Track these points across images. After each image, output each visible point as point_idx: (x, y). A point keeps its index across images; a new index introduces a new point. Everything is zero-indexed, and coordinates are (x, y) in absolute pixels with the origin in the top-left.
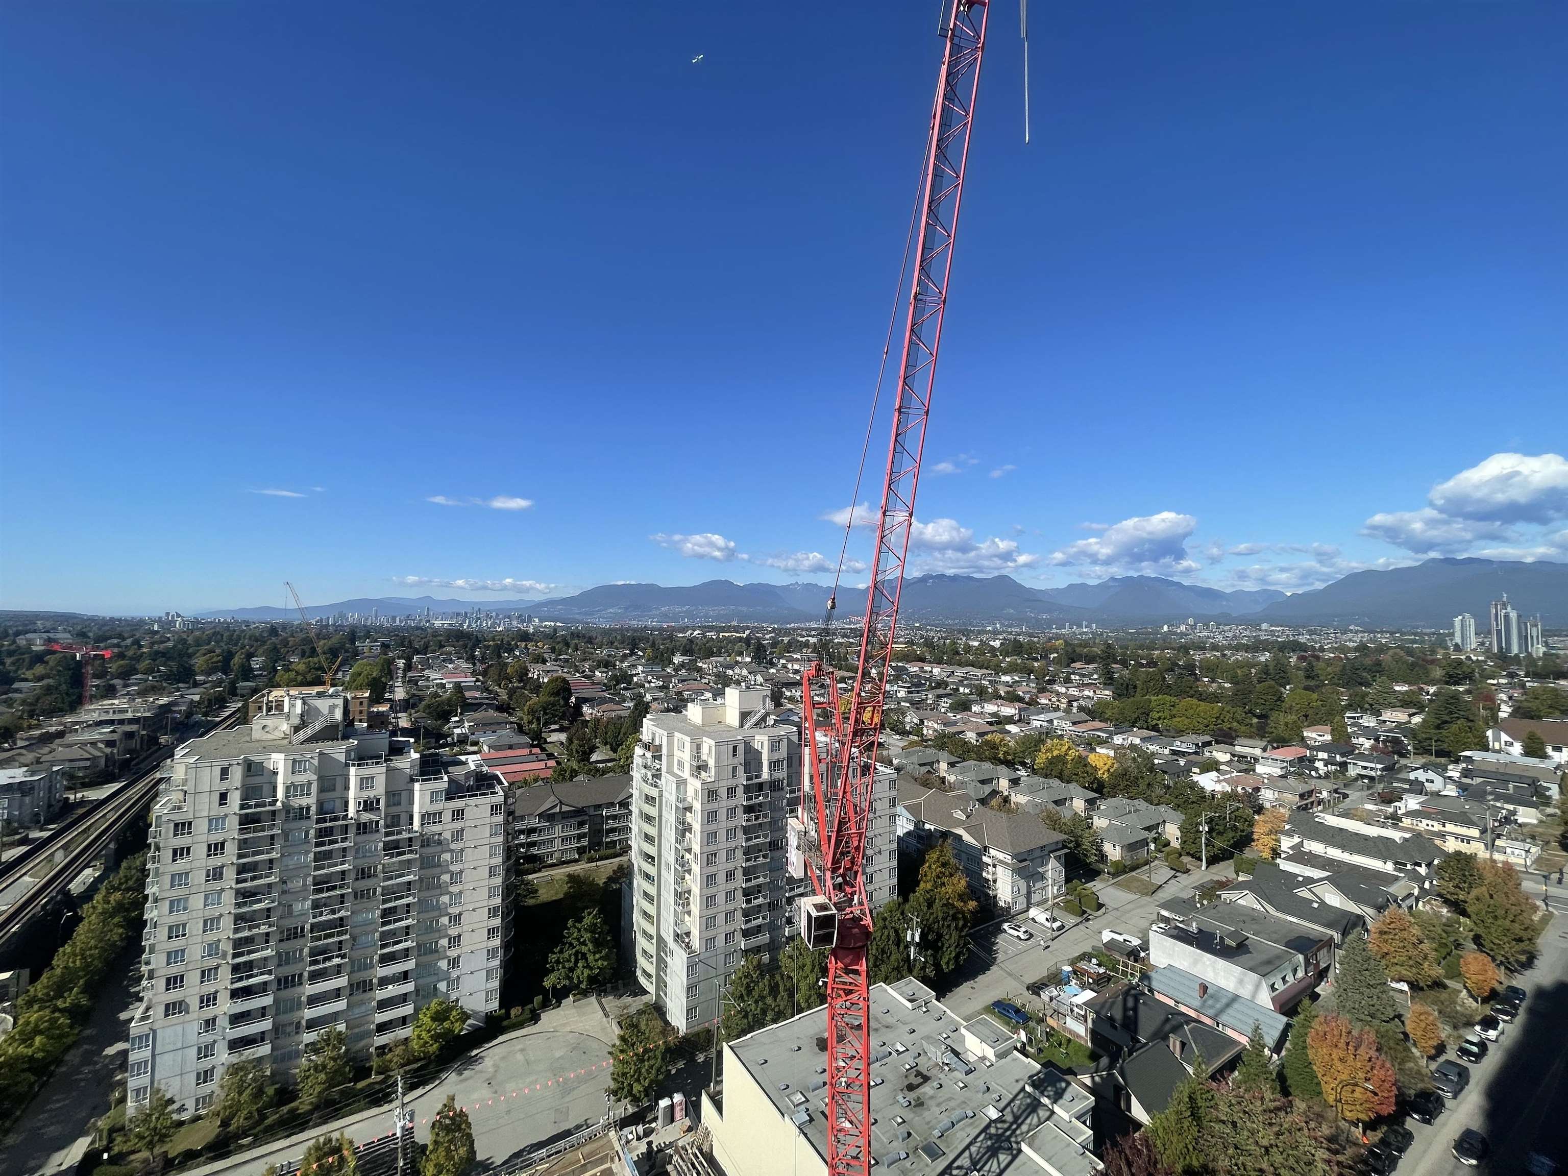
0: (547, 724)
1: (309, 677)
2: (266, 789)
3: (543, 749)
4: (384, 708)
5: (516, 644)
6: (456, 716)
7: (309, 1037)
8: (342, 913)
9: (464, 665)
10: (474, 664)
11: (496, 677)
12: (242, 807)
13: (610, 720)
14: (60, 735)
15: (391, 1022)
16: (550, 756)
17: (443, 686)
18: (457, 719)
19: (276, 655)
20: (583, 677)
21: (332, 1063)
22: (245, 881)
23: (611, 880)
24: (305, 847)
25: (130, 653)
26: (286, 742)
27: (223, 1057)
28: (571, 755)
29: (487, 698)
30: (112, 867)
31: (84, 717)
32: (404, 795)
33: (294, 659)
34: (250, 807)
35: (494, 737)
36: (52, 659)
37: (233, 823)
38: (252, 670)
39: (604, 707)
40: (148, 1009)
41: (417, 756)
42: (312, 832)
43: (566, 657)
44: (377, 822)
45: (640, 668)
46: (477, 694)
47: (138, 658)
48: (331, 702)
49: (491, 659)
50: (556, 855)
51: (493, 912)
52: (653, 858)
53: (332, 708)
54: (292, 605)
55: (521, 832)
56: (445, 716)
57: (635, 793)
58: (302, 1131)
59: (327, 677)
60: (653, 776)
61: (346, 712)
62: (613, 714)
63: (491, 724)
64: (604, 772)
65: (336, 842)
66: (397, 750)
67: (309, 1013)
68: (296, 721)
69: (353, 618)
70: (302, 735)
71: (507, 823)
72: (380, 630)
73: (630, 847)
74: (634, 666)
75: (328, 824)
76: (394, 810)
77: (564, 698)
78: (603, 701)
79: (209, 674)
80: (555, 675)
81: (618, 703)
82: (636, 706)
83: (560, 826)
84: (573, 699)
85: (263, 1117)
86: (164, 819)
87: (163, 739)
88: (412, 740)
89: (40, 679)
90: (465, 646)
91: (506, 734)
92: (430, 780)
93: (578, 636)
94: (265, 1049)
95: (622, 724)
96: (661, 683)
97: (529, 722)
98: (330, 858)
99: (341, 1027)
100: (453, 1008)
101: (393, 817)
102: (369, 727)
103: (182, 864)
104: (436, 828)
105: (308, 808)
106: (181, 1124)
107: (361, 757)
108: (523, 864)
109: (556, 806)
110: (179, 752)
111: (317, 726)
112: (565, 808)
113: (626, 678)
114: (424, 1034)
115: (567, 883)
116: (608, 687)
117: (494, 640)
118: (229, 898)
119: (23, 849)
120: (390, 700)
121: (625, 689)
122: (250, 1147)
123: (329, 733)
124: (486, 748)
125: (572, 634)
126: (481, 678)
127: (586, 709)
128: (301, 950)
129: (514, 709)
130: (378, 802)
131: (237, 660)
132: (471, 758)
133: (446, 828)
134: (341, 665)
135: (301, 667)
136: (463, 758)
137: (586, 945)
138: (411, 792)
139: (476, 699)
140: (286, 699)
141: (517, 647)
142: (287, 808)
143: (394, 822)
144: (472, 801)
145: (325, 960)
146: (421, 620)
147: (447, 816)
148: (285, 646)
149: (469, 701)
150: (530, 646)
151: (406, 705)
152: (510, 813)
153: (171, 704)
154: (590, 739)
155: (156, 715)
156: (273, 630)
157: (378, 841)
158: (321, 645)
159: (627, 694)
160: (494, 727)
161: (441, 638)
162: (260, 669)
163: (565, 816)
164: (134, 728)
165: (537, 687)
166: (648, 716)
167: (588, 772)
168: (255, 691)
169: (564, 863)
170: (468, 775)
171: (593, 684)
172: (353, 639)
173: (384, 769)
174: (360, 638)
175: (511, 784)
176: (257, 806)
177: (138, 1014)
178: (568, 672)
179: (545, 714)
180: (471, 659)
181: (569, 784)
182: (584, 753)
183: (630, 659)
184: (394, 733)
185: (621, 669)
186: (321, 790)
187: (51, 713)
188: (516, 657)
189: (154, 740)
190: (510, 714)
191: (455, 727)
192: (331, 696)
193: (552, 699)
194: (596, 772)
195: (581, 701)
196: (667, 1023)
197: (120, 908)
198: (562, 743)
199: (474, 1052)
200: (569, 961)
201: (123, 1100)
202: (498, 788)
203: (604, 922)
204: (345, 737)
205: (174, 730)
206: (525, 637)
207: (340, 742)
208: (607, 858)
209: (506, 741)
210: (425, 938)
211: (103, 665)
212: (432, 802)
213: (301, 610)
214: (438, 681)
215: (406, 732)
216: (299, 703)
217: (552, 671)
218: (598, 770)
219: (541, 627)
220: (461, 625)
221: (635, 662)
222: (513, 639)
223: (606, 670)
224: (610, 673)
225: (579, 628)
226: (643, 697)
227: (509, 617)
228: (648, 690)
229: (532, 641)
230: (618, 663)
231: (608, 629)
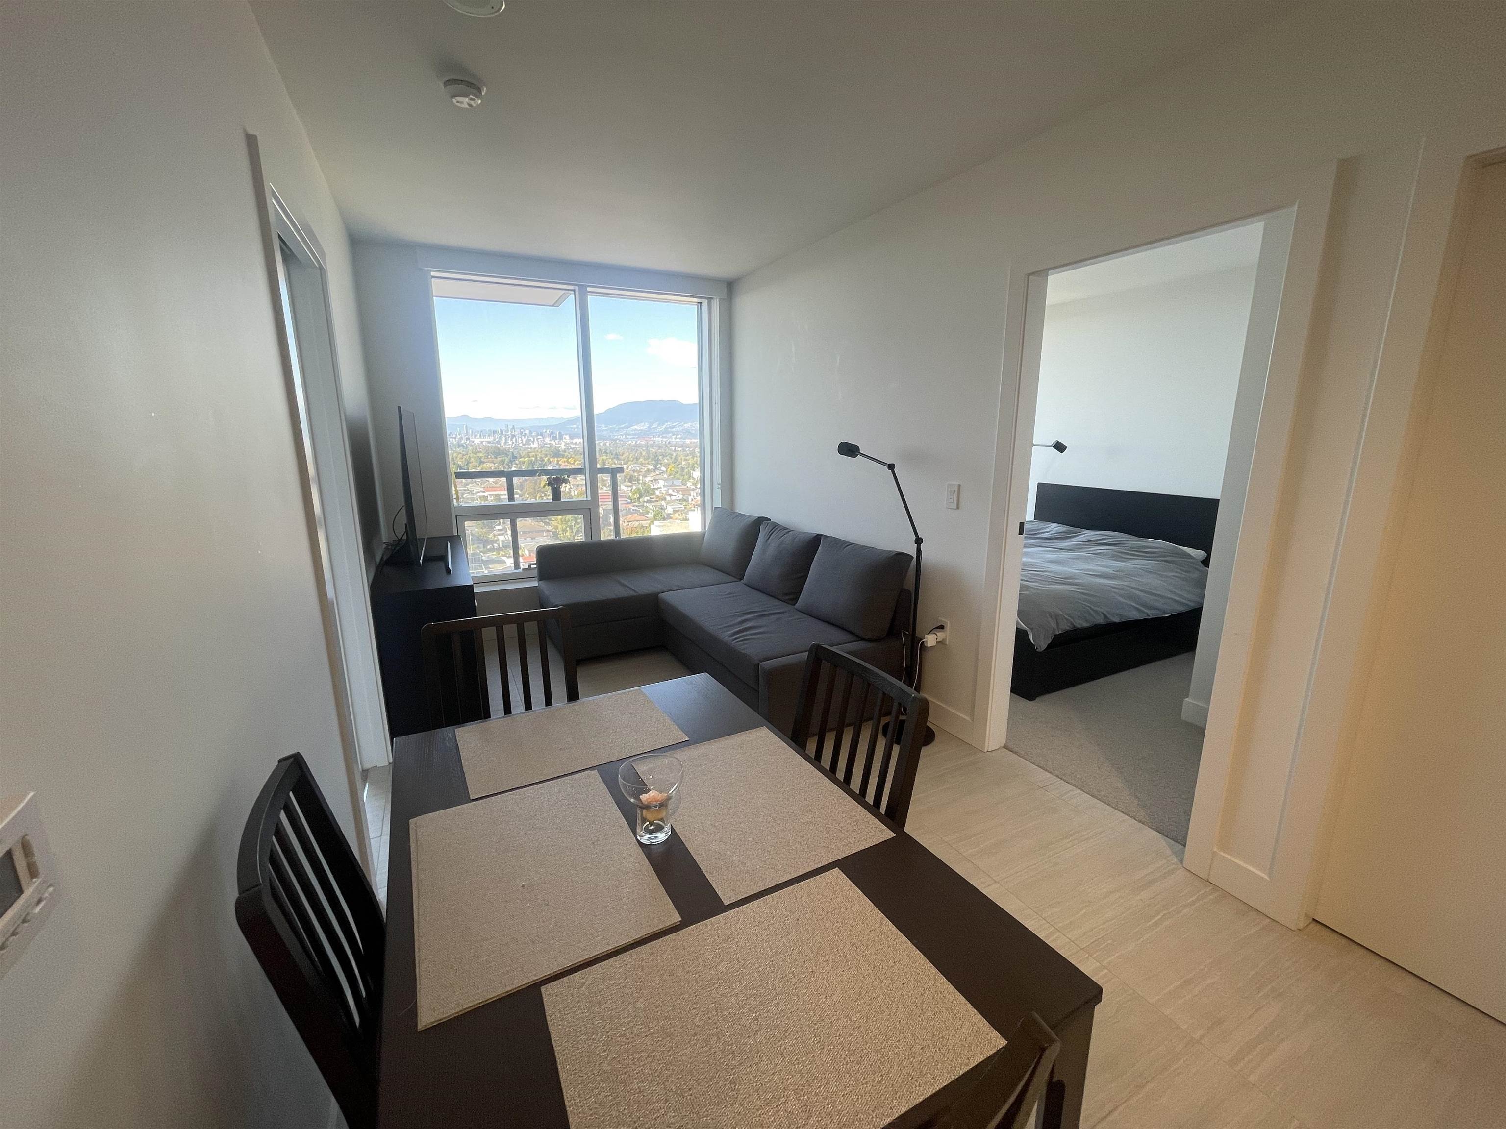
5: (549, 459)
18: (500, 527)
45: (661, 483)
62: (637, 523)
74: (657, 480)
81: (641, 514)
93: (605, 452)
96: (681, 497)
113: (649, 491)
121: (648, 501)
124: (526, 553)
141: (551, 463)
146: (461, 438)
150: (561, 460)
159: (650, 506)
160: (532, 534)
161: (481, 455)
179: (577, 522)
183: (653, 474)
185: (644, 484)
190: (547, 524)
191: (499, 535)
206: (557, 453)
214: (481, 494)
219: (572, 443)
220: (498, 442)
221: (657, 477)
222: (546, 455)
223: (630, 484)
224: (634, 487)
225: (608, 445)
226: (664, 510)
227: (541, 435)
228: (668, 503)
229: (563, 456)
230: (641, 478)
231: (634, 446)
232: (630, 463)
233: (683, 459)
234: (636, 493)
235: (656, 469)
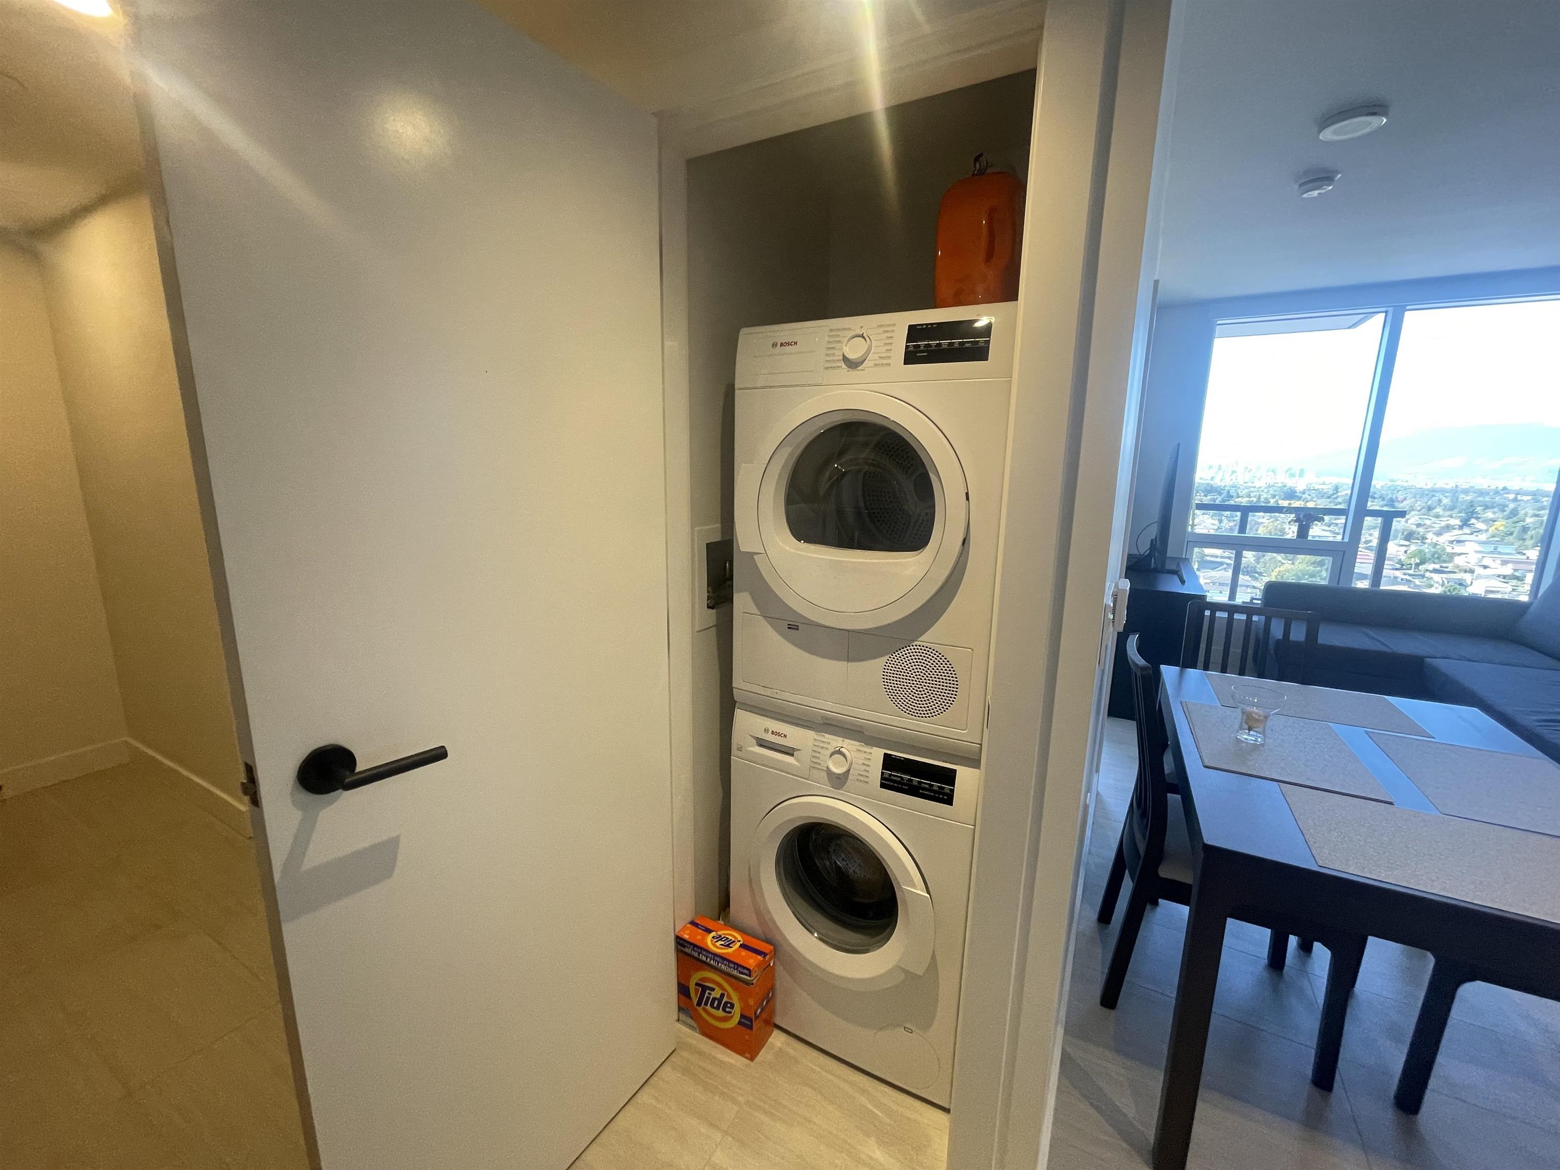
232: (1413, 513)
233: (1529, 515)
234: (1414, 556)
235: (1465, 523)
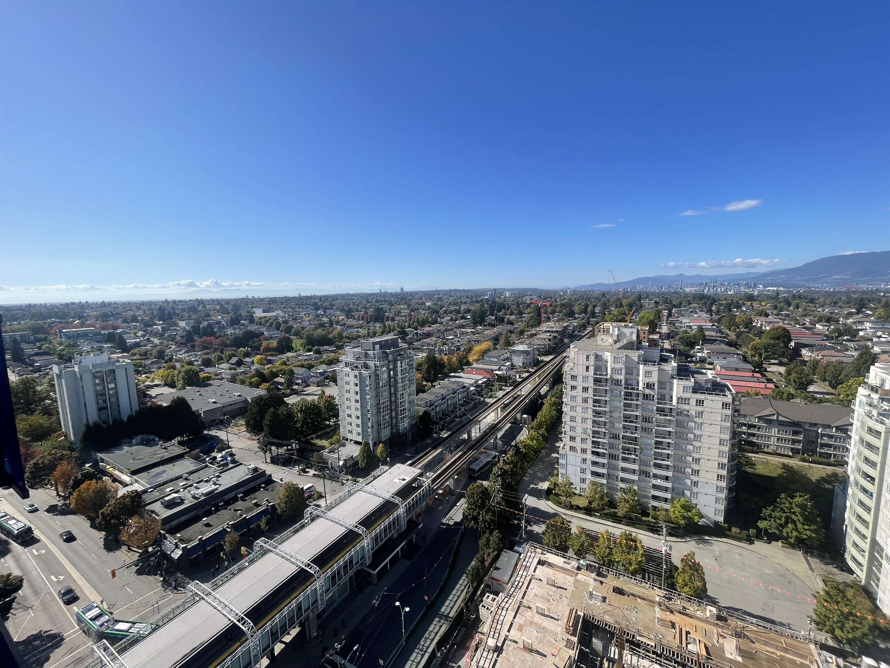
0: (767, 358)
1: (619, 318)
2: (603, 368)
3: (763, 375)
4: (656, 337)
6: (699, 345)
7: (622, 485)
8: (636, 435)
9: (704, 315)
10: (711, 315)
11: (727, 324)
12: (595, 374)
13: (829, 364)
14: (535, 334)
15: (659, 497)
16: (770, 381)
17: (690, 327)
18: (699, 347)
19: (605, 306)
20: (803, 328)
21: (631, 502)
22: (596, 406)
23: (823, 479)
24: (620, 399)
25: (554, 304)
26: (611, 347)
27: (589, 476)
28: (788, 382)
29: (720, 337)
30: (551, 388)
31: (542, 329)
32: (668, 385)
33: (613, 309)
34: (597, 375)
35: (724, 362)
36: (532, 306)
37: (591, 380)
38: (595, 313)
39: (824, 352)
40: (564, 445)
41: (676, 364)
42: (623, 393)
43: (787, 312)
44: (653, 396)
45: (868, 325)
46: (713, 334)
47: (556, 306)
48: (631, 330)
49: (724, 312)
50: (772, 447)
51: (721, 466)
52: (873, 479)
53: (631, 333)
54: (612, 282)
55: (745, 425)
56: (692, 345)
57: (856, 424)
58: (619, 523)
59: (628, 318)
60: (879, 414)
61: (638, 336)
62: (834, 359)
63: (722, 353)
64: (821, 401)
65: (633, 400)
66: (664, 360)
67: (622, 475)
68: (615, 338)
69: (639, 288)
70: (618, 345)
71: (733, 416)
72: (654, 294)
73: (847, 463)
74: (861, 323)
75: (630, 391)
76: (663, 391)
77: (783, 342)
78: (825, 348)
79: (580, 314)
80: (776, 325)
81: (839, 351)
82: (861, 356)
83: (777, 429)
84: (793, 344)
85: (603, 509)
86: (568, 372)
87: (566, 341)
88: (673, 356)
89: (529, 314)
90: (705, 304)
91: (734, 361)
92: (683, 379)
93: (800, 297)
94: (604, 481)
95: (843, 368)
97: (752, 355)
98: (631, 407)
99: (636, 488)
100: (693, 507)
101: (661, 395)
102: (649, 346)
103: (574, 393)
104: (686, 407)
105: (621, 381)
106: (575, 494)
107: (646, 361)
108: (744, 445)
109: (774, 415)
110: (572, 346)
111: (625, 342)
112: (781, 418)
113: (851, 332)
114: (676, 512)
115: (781, 469)
116: (828, 338)
117: (726, 300)
118: (590, 413)
119: (527, 374)
120: (659, 333)
121: (848, 340)
122: (599, 517)
123: (630, 346)
124: (718, 368)
125: (794, 296)
126: (716, 324)
127: (804, 352)
128: (618, 445)
129: (740, 346)
130: (654, 386)
131: (590, 308)
132: (709, 372)
133: (692, 408)
134: (634, 312)
135: (616, 313)
136: (704, 371)
137: (797, 516)
138: (672, 384)
139: (713, 336)
140: (611, 327)
141: (744, 305)
142: (612, 379)
143: (662, 398)
144: (710, 397)
145: (628, 454)
146: (677, 288)
147: (693, 402)
148: (609, 302)
149: (708, 337)
150: (756, 304)
151: (669, 336)
152: (736, 411)
153: (568, 326)
154: (808, 375)
155: (563, 330)
156: (604, 295)
157: (654, 406)
158: (624, 302)
159: (851, 345)
160: (724, 356)
161: (690, 299)
162: (599, 313)
163: (781, 424)
164: (556, 334)
165: (760, 333)
166: (876, 364)
167: (806, 398)
168: (597, 323)
169: (779, 454)
170: (707, 381)
171: (814, 334)
172: (640, 298)
173: (657, 369)
174: (643, 298)
175: (737, 393)
176: (600, 375)
177: (562, 446)
178: (789, 324)
179: (766, 351)
180: (710, 311)
181: (786, 403)
182: (801, 383)
183: (857, 316)
184: (662, 351)
185: (845, 324)
186: (627, 374)
187: (533, 326)
188: (743, 311)
189: (562, 340)
190: (738, 349)
191: (698, 352)
192: (631, 327)
193: (773, 341)
194: (812, 398)
195: (800, 346)
196: (877, 607)
197: (554, 404)
198: (780, 374)
199: (706, 538)
200: (780, 519)
201: (557, 475)
202: (727, 393)
203: (814, 506)
204: (638, 349)
205: (569, 337)
206: (751, 298)
207: (635, 351)
208: (820, 463)
209: (735, 366)
210: (678, 464)
211: (546, 309)
212: (684, 392)
213: (616, 284)
214: (688, 324)
215: (667, 351)
216: (616, 329)
217: (774, 322)
218: (815, 399)
219: (765, 291)
220: (703, 291)
221: (863, 320)
222: (741, 300)
223: (828, 324)
224: (832, 327)
225: (802, 291)
226: (870, 349)
227: (738, 285)
228: (876, 343)
229: (756, 301)
230: (841, 319)
231: (831, 292)
